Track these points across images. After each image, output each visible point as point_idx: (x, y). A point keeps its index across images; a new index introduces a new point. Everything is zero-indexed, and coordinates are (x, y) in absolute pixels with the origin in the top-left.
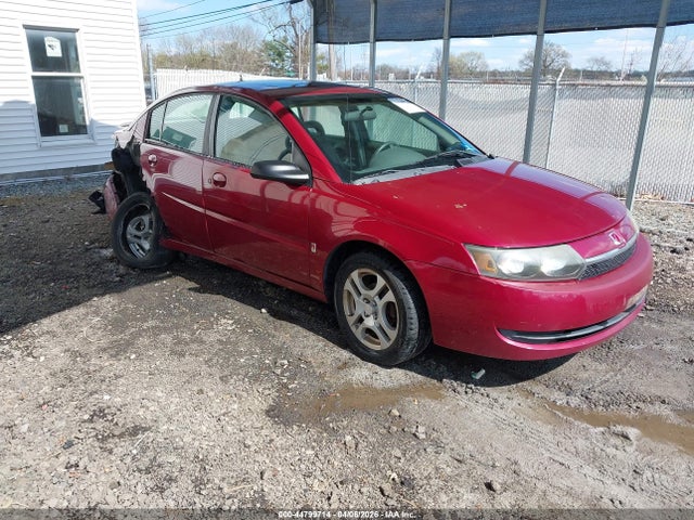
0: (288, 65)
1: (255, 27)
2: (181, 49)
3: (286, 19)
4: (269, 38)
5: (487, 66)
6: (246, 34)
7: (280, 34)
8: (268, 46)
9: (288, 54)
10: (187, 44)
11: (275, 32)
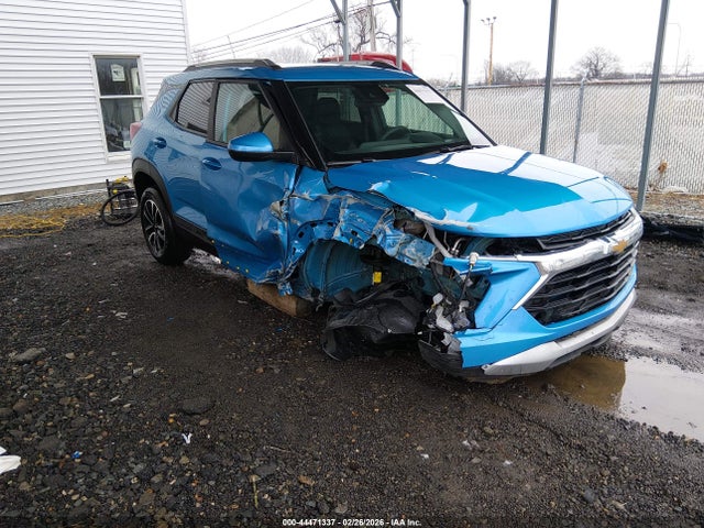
7: (329, 53)
11: (325, 52)
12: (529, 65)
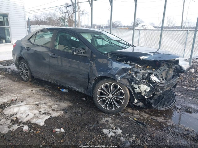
0: (66, 24)
1: (56, 13)
2: (35, 19)
3: (66, 11)
4: (61, 16)
5: (122, 24)
6: (54, 15)
7: (64, 15)
8: (60, 18)
9: (66, 21)
10: (36, 17)
11: (63, 14)
12: (120, 22)
